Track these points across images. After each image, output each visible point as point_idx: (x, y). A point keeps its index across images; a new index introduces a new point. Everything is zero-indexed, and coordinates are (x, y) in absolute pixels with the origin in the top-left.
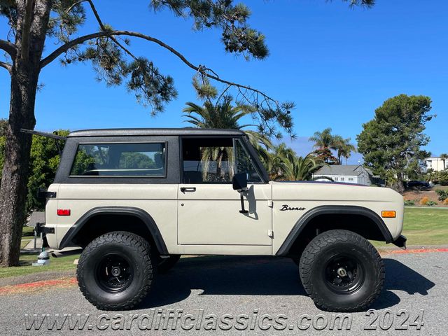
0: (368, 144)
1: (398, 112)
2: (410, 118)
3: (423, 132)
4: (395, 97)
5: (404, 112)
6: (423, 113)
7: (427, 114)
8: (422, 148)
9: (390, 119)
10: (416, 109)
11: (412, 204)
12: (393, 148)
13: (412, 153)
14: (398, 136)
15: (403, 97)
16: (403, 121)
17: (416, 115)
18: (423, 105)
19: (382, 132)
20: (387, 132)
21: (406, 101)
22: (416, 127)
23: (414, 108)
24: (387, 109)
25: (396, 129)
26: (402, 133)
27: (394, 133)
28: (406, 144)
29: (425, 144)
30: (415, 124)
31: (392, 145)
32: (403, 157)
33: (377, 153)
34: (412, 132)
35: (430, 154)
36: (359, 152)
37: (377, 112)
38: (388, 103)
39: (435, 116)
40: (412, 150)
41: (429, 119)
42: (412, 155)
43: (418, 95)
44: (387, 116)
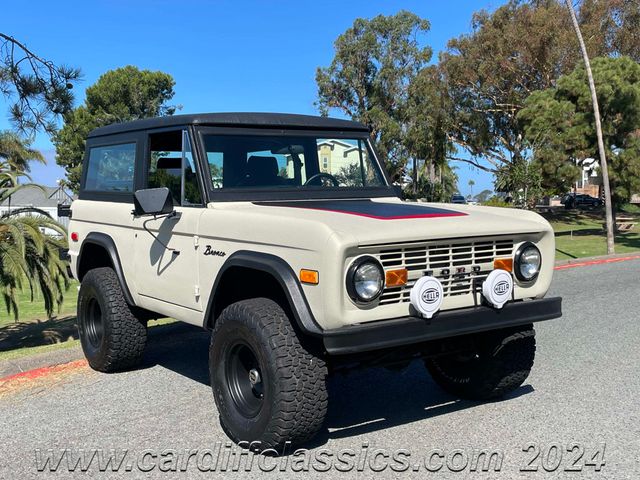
0: (75, 150)
1: (125, 96)
2: (143, 108)
4: (119, 70)
5: (134, 97)
6: (162, 101)
7: (168, 103)
9: (112, 107)
10: (152, 94)
15: (132, 72)
16: (133, 111)
17: (153, 103)
18: (161, 87)
21: (137, 79)
23: (150, 92)
24: (106, 89)
36: (60, 163)
37: (89, 92)
38: (107, 79)
39: (181, 108)
41: (172, 112)
43: (154, 71)
44: (107, 101)
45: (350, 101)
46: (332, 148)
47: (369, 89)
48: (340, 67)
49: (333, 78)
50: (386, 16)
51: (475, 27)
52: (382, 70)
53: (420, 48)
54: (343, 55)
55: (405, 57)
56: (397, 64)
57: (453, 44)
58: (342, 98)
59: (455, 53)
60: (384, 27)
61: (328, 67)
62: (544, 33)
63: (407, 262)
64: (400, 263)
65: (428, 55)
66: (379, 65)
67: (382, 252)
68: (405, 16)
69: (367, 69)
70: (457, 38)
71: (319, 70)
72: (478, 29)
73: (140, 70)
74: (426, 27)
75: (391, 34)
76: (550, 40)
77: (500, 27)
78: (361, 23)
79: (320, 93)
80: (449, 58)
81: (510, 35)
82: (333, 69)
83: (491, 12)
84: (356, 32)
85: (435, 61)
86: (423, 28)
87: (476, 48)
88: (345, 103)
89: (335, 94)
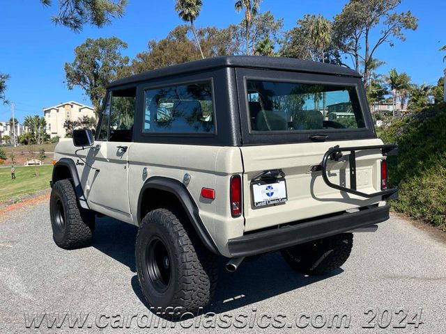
45: (85, 82)
46: (72, 106)
47: (96, 76)
48: (78, 63)
49: (75, 69)
50: (104, 38)
51: (149, 48)
52: (103, 66)
53: (123, 56)
55: (114, 61)
56: (111, 64)
57: (139, 56)
58: (80, 80)
59: (140, 60)
60: (102, 44)
61: (72, 62)
62: (183, 55)
65: (127, 60)
66: (100, 63)
68: (114, 39)
69: (95, 66)
70: (141, 53)
71: (66, 64)
72: (151, 49)
74: (125, 46)
75: (106, 48)
76: (186, 58)
77: (162, 49)
78: (90, 41)
79: (67, 77)
80: (138, 64)
81: (168, 53)
82: (75, 64)
83: (157, 42)
84: (87, 45)
85: (130, 64)
86: (124, 47)
87: (151, 59)
88: (81, 83)
89: (76, 77)
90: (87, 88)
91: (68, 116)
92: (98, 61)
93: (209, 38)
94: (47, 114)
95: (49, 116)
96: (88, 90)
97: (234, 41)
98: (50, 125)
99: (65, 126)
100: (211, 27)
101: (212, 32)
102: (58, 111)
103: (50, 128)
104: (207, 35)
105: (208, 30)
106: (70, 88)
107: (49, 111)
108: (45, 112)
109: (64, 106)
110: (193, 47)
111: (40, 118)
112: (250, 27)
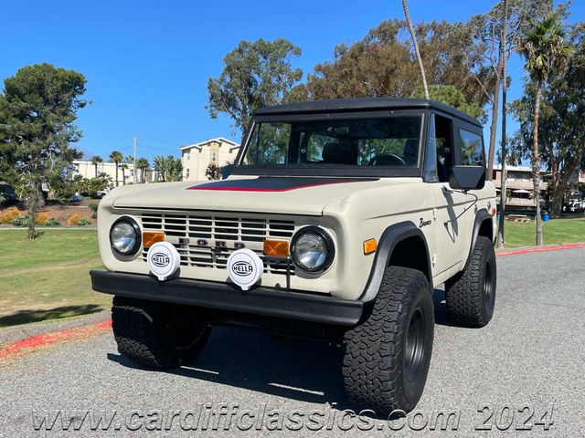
1: (40, 88)
2: (57, 100)
3: (74, 123)
4: (35, 66)
5: (49, 90)
6: (74, 96)
7: (79, 97)
8: (71, 146)
9: (27, 97)
10: (65, 88)
11: (57, 224)
12: (31, 141)
13: (58, 151)
14: (39, 125)
15: (47, 68)
16: (47, 102)
17: (66, 96)
18: (74, 84)
19: (14, 116)
20: (22, 116)
21: (51, 74)
22: (65, 114)
23: (64, 87)
24: (23, 81)
25: (35, 114)
26: (44, 121)
27: (33, 119)
28: (50, 138)
29: (76, 141)
30: (63, 109)
31: (29, 137)
32: (44, 155)
33: (7, 147)
34: (59, 120)
35: (81, 154)
37: (7, 83)
38: (24, 73)
39: (90, 103)
40: (57, 146)
41: (82, 106)
42: (57, 155)
43: (68, 69)
44: (24, 91)
45: (235, 107)
46: (220, 144)
47: (251, 99)
48: (228, 79)
49: (222, 87)
50: (266, 41)
51: (336, 56)
52: (262, 84)
53: (293, 70)
54: (229, 69)
55: (280, 75)
56: (274, 81)
57: (319, 69)
58: (228, 104)
59: (320, 76)
60: (265, 50)
61: (218, 78)
62: (389, 64)
63: (167, 227)
64: (159, 227)
65: (299, 75)
66: (260, 80)
67: (143, 215)
68: (282, 42)
69: (250, 83)
70: (322, 64)
71: (211, 80)
72: (339, 58)
73: (56, 68)
74: (298, 52)
75: (271, 55)
76: (393, 70)
77: (356, 58)
78: (245, 45)
79: (211, 99)
80: (315, 79)
81: (363, 64)
82: (223, 80)
83: (349, 46)
84: (240, 51)
85: (304, 81)
86: (295, 53)
87: (337, 74)
88: (231, 109)
89: (223, 100)
90: (237, 117)
91: (214, 159)
92: (256, 76)
93: (433, 39)
94: (186, 155)
95: (189, 158)
96: (238, 120)
97: (477, 42)
98: (188, 170)
99: (207, 173)
100: (439, 22)
101: (439, 30)
102: (200, 150)
103: (188, 175)
104: (430, 34)
105: (434, 27)
106: (214, 117)
107: (188, 150)
108: (184, 151)
109: (209, 144)
110: (406, 53)
111: (175, 159)
112: (509, 18)
